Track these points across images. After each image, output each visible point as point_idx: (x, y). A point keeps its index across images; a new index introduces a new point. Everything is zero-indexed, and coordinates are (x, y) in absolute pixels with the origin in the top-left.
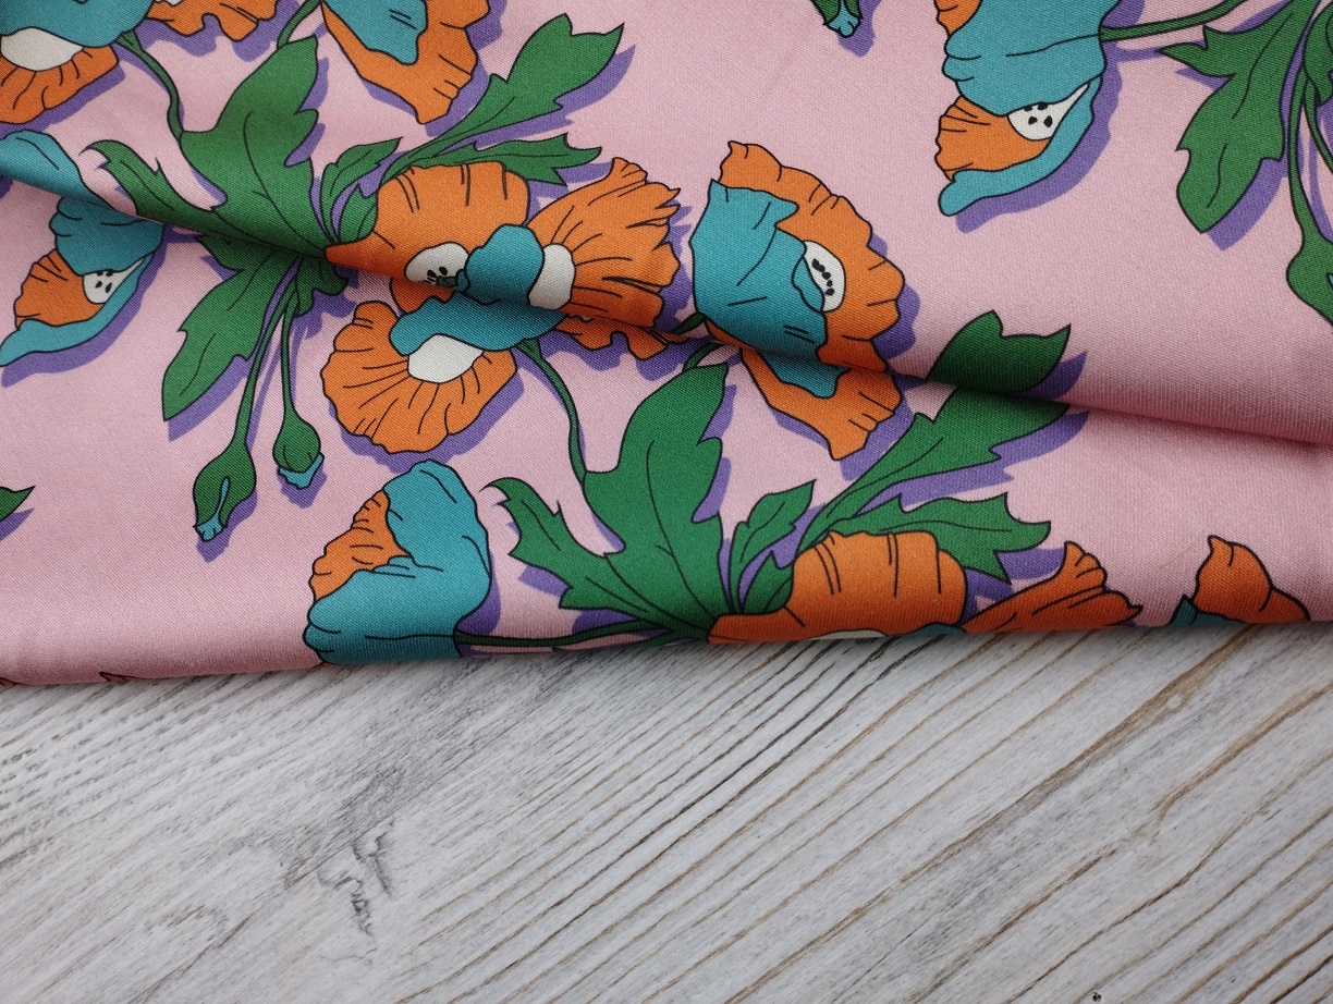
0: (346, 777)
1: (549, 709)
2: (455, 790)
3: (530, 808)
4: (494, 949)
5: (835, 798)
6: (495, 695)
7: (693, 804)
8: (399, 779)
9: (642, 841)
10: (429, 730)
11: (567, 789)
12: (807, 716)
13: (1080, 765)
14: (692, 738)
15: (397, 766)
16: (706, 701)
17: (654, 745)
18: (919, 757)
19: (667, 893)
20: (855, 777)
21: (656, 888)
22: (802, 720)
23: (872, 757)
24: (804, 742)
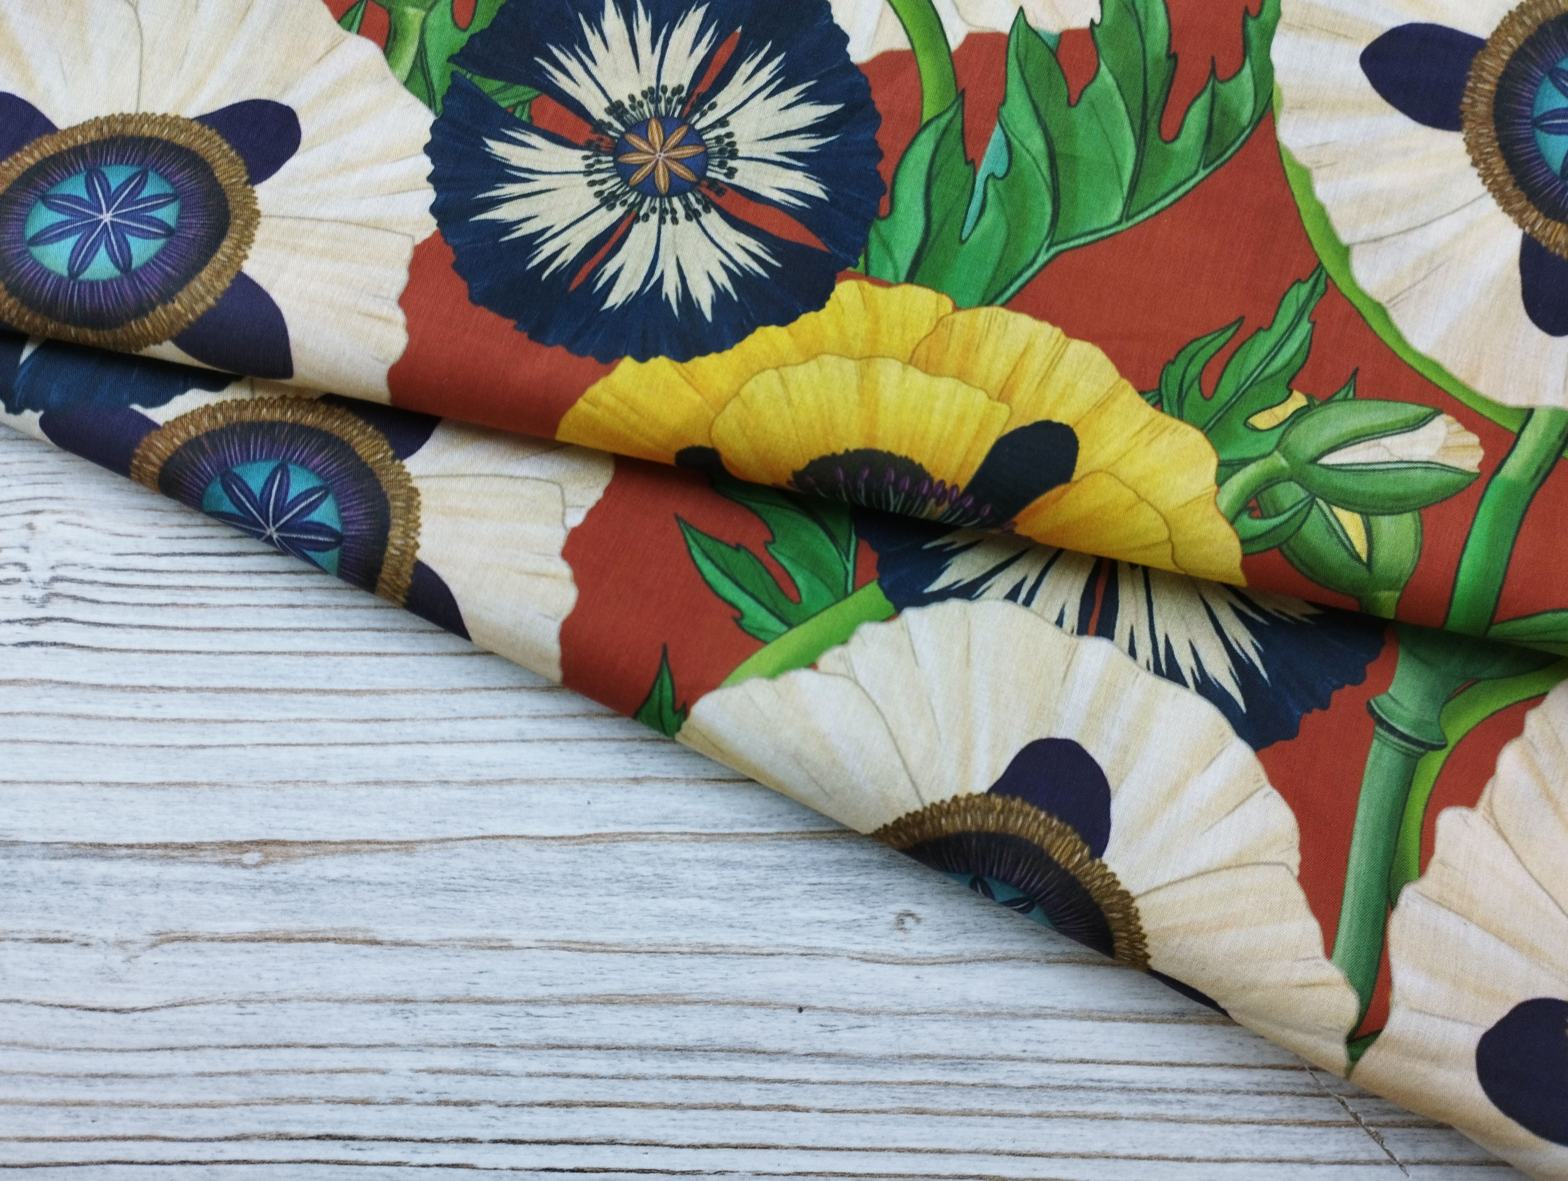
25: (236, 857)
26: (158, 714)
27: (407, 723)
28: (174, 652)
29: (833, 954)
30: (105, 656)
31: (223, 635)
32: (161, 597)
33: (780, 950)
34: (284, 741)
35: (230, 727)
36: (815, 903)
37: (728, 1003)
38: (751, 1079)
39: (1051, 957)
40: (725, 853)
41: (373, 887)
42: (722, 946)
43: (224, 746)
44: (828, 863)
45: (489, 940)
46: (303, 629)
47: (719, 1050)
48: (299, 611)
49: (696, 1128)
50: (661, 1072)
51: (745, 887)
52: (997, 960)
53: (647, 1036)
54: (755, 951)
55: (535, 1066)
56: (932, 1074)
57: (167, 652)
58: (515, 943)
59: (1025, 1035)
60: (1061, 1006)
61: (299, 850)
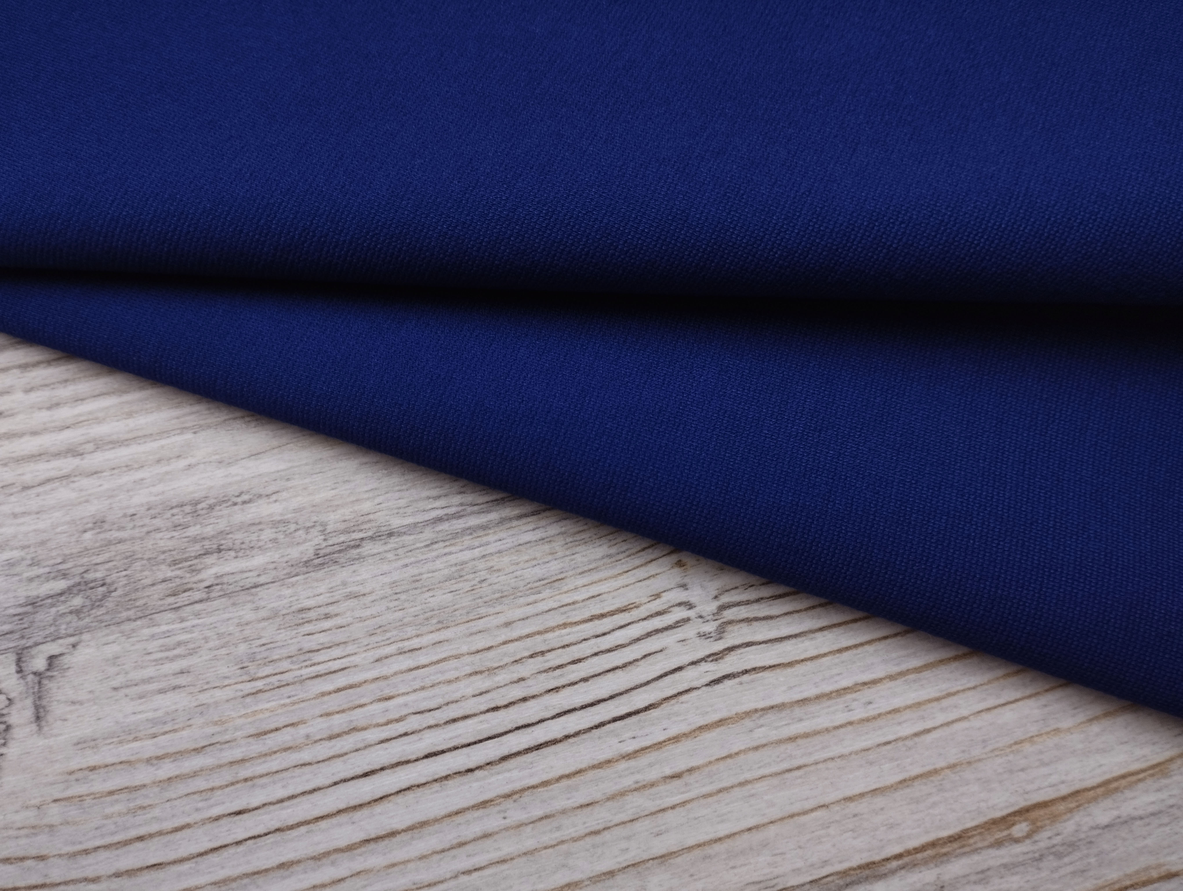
0: (41, 571)
1: (317, 580)
2: (167, 634)
3: (249, 687)
4: (141, 838)
5: (609, 804)
6: (258, 541)
7: (443, 752)
8: (105, 597)
9: (366, 775)
10: (164, 552)
11: (302, 681)
12: (612, 697)
13: (895, 864)
14: (471, 675)
15: (108, 580)
16: (503, 638)
17: (424, 667)
18: (720, 791)
19: (372, 846)
20: (640, 788)
21: (362, 836)
22: (604, 700)
23: (668, 772)
24: (597, 727)
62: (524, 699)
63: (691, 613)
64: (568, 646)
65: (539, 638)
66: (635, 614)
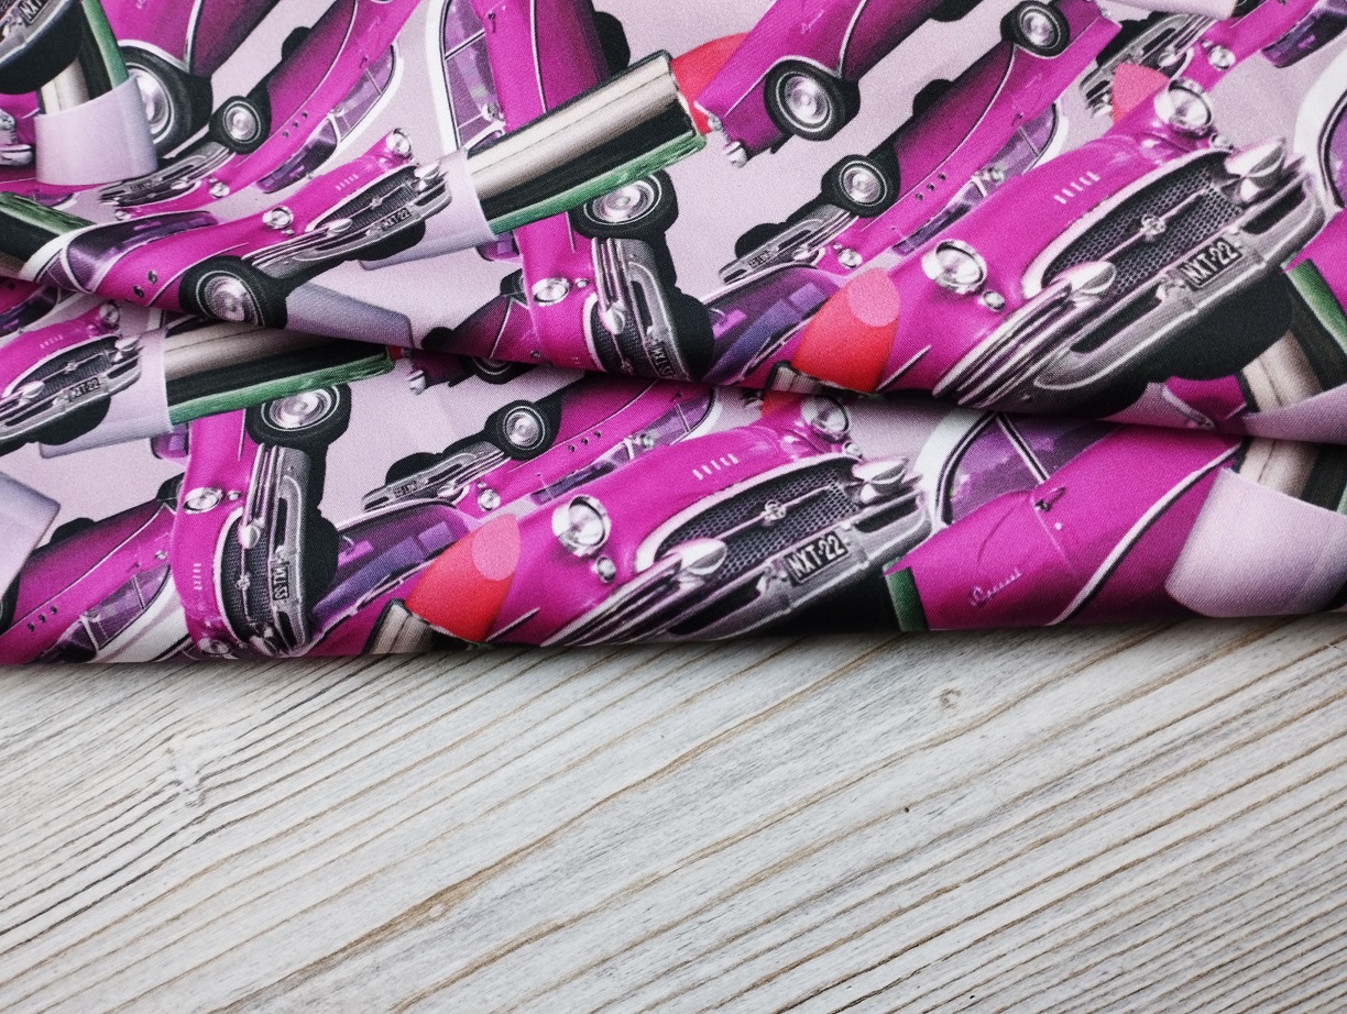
25: (425, 915)
26: (320, 838)
27: (501, 748)
28: (310, 787)
29: (909, 753)
30: (263, 816)
31: (339, 755)
32: (283, 751)
33: (865, 772)
34: (419, 810)
35: (374, 820)
36: (873, 722)
37: (848, 834)
38: (899, 884)
39: (1076, 667)
40: (783, 721)
41: (536, 886)
42: (820, 792)
43: (377, 837)
44: (865, 686)
45: (642, 881)
46: (394, 720)
47: (862, 875)
48: (384, 709)
49: (877, 946)
50: (826, 915)
51: (813, 738)
52: (1036, 691)
53: (801, 893)
54: (847, 783)
55: (727, 961)
56: (1037, 806)
57: (305, 789)
58: (663, 873)
59: (1093, 737)
60: (1107, 701)
61: (467, 887)
62: (62, 880)
63: (180, 789)
64: (90, 832)
65: (69, 831)
66: (138, 798)
